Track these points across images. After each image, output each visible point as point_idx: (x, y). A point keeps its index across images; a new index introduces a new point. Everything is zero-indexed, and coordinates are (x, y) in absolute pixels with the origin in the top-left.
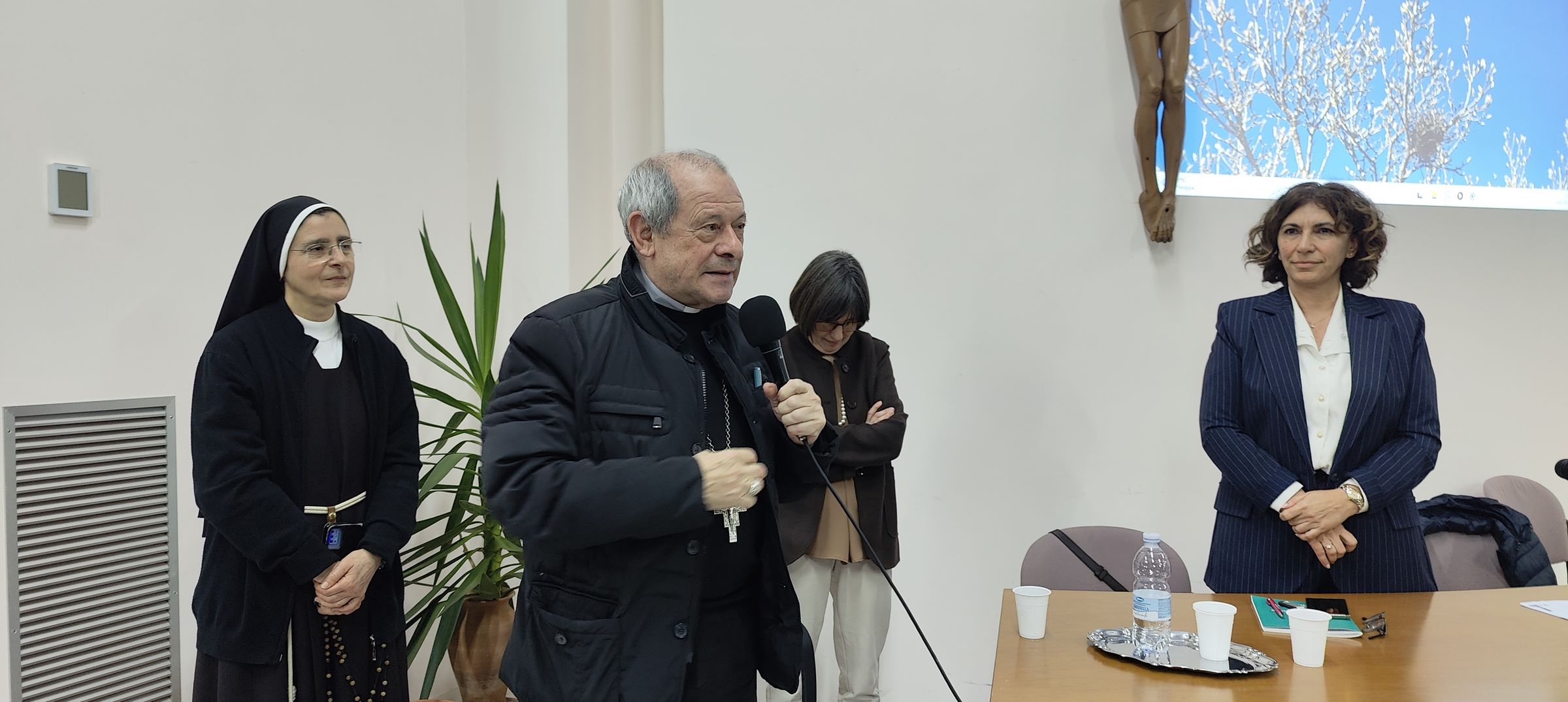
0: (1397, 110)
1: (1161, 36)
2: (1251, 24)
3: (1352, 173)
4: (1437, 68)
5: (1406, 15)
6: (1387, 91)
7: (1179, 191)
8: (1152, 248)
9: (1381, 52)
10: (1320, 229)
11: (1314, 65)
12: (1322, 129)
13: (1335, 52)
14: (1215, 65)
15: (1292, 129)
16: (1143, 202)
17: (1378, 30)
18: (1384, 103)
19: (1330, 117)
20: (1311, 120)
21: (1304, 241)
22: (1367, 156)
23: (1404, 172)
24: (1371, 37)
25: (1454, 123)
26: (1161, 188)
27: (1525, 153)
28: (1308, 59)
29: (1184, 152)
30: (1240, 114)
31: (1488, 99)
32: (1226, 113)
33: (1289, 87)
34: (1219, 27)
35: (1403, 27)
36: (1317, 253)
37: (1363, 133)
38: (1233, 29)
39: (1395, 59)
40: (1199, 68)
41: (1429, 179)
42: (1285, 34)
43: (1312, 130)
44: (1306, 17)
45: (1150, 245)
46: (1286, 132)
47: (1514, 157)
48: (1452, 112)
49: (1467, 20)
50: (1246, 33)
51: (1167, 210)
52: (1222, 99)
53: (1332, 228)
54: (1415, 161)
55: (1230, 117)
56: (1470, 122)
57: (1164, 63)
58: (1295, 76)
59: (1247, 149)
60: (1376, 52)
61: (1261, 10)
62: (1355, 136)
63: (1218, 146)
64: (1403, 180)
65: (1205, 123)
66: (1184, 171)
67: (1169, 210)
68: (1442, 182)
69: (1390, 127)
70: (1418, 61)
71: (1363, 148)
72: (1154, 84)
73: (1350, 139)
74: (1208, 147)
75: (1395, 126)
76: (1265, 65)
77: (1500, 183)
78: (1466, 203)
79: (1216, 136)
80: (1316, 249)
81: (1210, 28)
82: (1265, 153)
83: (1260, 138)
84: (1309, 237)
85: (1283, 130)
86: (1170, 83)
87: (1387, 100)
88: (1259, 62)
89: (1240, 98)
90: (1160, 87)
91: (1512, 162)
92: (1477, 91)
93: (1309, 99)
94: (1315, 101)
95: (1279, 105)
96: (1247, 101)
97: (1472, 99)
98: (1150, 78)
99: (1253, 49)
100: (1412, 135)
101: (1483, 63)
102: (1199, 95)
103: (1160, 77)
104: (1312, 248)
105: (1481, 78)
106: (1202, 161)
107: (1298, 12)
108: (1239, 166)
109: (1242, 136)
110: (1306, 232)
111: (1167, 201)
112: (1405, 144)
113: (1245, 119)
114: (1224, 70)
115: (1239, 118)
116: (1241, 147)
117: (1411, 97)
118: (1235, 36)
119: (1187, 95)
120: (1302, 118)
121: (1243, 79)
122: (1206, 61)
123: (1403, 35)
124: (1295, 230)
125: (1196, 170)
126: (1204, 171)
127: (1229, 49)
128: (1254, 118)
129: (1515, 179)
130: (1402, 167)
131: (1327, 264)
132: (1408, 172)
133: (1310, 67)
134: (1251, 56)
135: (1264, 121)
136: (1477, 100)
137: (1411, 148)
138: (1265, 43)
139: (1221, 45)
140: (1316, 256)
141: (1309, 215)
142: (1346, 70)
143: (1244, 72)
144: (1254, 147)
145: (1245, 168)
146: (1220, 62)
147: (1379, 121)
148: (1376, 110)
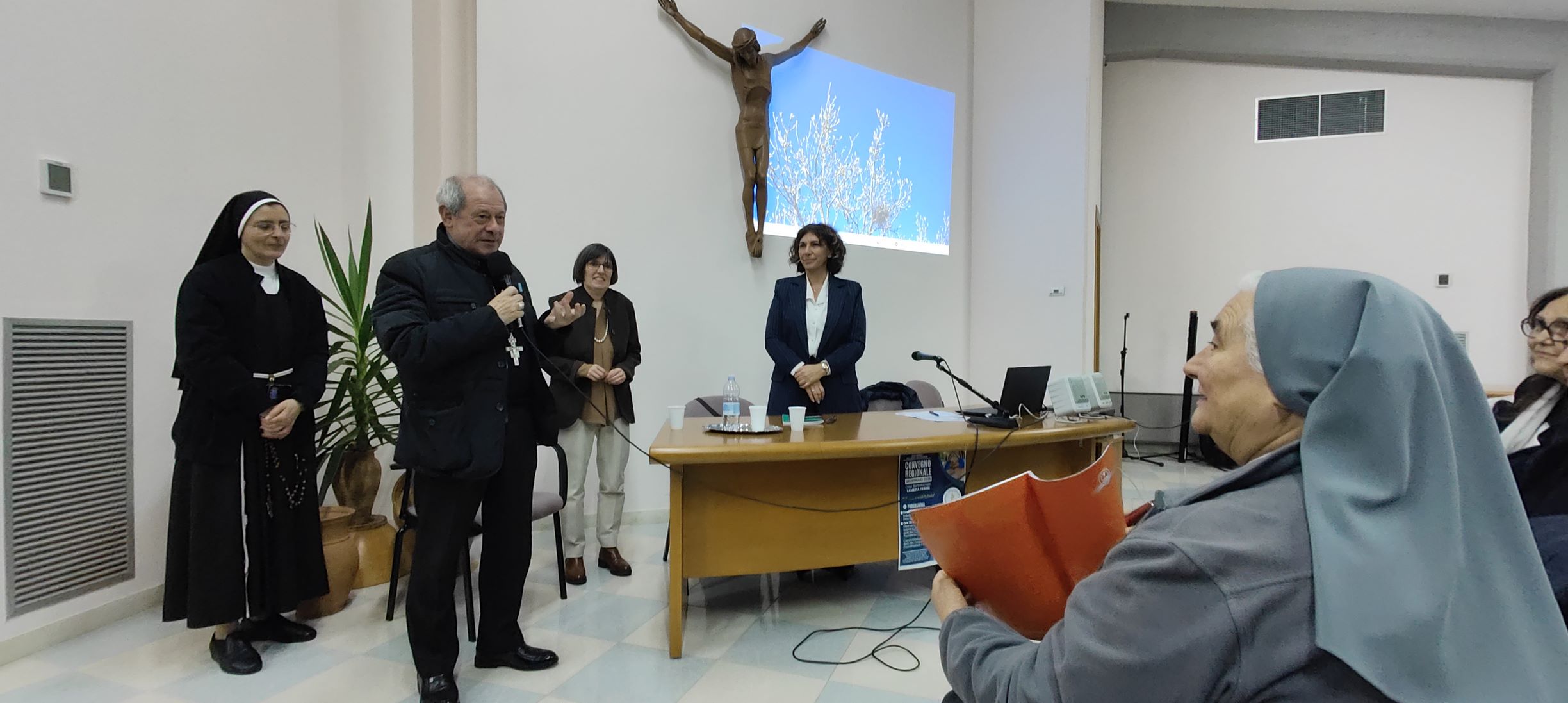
0: (867, 200)
1: (755, 151)
2: (800, 150)
3: (847, 229)
4: (886, 181)
5: (871, 153)
6: (863, 190)
7: (764, 232)
8: (752, 261)
9: (860, 170)
10: (813, 244)
11: (830, 174)
12: (833, 205)
13: (839, 168)
14: (783, 169)
15: (819, 205)
16: (747, 237)
17: (858, 159)
18: (862, 195)
19: (837, 200)
20: (828, 201)
21: (807, 250)
22: (853, 221)
23: (871, 230)
24: (855, 163)
25: (894, 208)
26: (756, 230)
27: (926, 225)
28: (827, 171)
29: (767, 212)
30: (795, 195)
31: (909, 198)
32: (788, 194)
33: (818, 183)
34: (785, 149)
35: (870, 159)
36: (813, 255)
37: (852, 209)
38: (791, 151)
39: (866, 174)
40: (775, 170)
41: (882, 235)
42: (816, 156)
43: (828, 206)
44: (825, 149)
45: (751, 259)
46: (817, 205)
47: (921, 227)
48: (892, 202)
49: (899, 159)
50: (797, 154)
51: (759, 241)
52: (786, 187)
53: (818, 243)
54: (876, 225)
55: (790, 196)
56: (901, 208)
57: (757, 165)
58: (820, 178)
59: (798, 212)
60: (858, 170)
61: (804, 143)
62: (848, 211)
63: (784, 210)
64: (870, 234)
65: (778, 198)
66: (768, 221)
67: (760, 241)
68: (888, 236)
69: (864, 207)
70: (877, 176)
71: (852, 216)
72: (752, 175)
73: (846, 212)
74: (779, 211)
75: (866, 207)
76: (807, 172)
77: (914, 239)
78: (899, 248)
79: (783, 205)
80: (813, 253)
81: (780, 149)
82: (806, 216)
83: (804, 208)
84: (809, 247)
85: (815, 205)
86: (759, 176)
87: (863, 194)
88: (804, 169)
89: (795, 186)
90: (754, 176)
91: (920, 229)
92: (904, 194)
93: (827, 190)
94: (830, 192)
95: (813, 192)
96: (798, 189)
97: (901, 197)
98: (750, 172)
99: (800, 162)
100: (875, 212)
101: (907, 180)
102: (775, 183)
103: (755, 172)
104: (810, 253)
105: (905, 188)
106: (777, 217)
107: (822, 147)
108: (795, 221)
109: (796, 206)
110: (808, 246)
111: (759, 236)
112: (871, 216)
113: (797, 198)
114: (787, 172)
115: (794, 197)
116: (795, 212)
117: (874, 194)
118: (792, 156)
119: (768, 182)
120: (824, 199)
121: (796, 177)
122: (778, 166)
123: (870, 163)
124: (804, 245)
125: (773, 221)
126: (778, 222)
127: (790, 161)
128: (801, 197)
129: (921, 238)
130: (870, 228)
131: (818, 260)
132: (873, 230)
133: (827, 174)
134: (800, 166)
135: (806, 200)
136: (903, 198)
137: (874, 219)
138: (807, 160)
139: (786, 159)
140: (813, 256)
141: (810, 238)
142: (844, 178)
143: (797, 174)
144: (802, 212)
145: (797, 222)
146: (785, 168)
147: (859, 204)
148: (858, 199)
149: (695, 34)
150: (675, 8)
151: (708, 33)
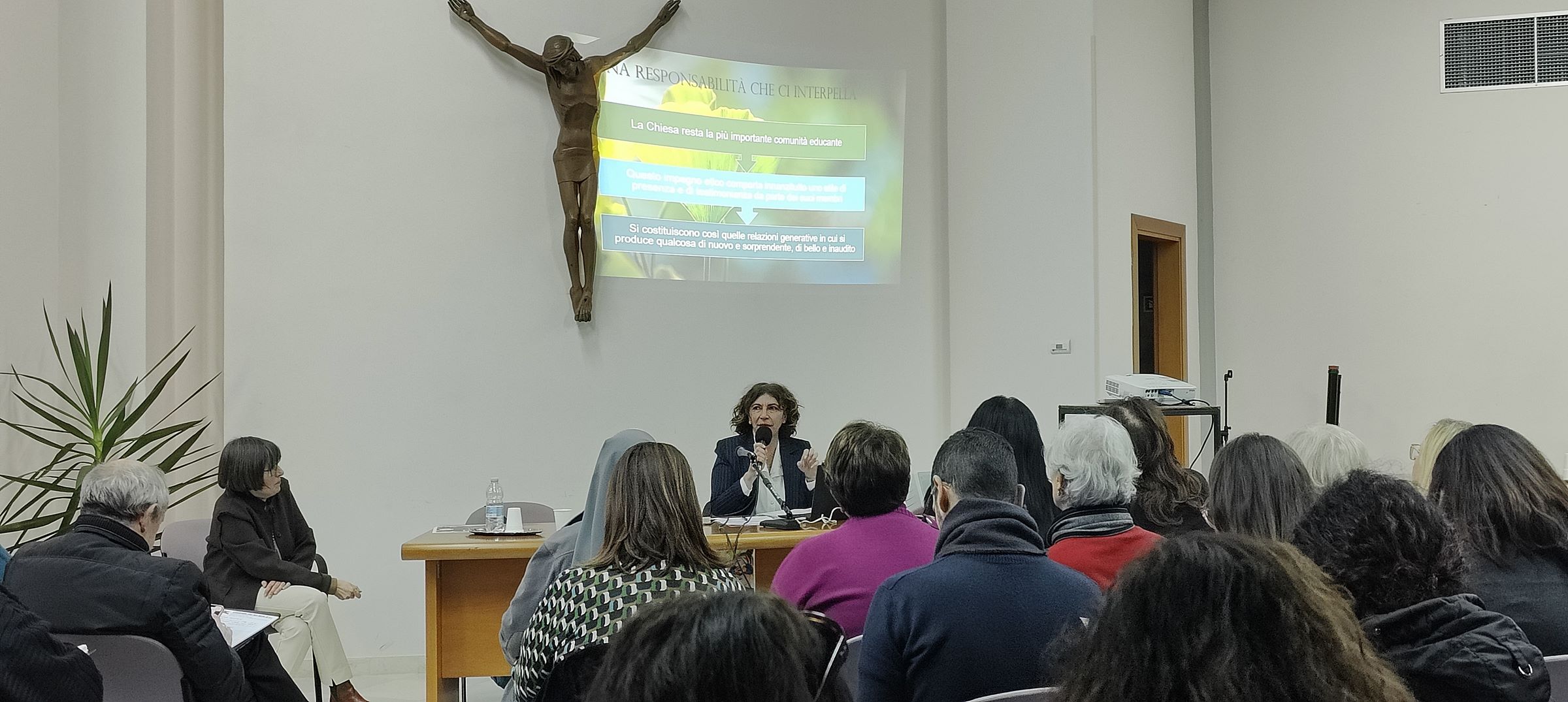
1: (577, 185)
16: (572, 294)
26: (583, 285)
72: (573, 216)
86: (585, 214)
98: (571, 213)
103: (579, 211)
149: (498, 43)
150: (471, 13)
151: (515, 40)
